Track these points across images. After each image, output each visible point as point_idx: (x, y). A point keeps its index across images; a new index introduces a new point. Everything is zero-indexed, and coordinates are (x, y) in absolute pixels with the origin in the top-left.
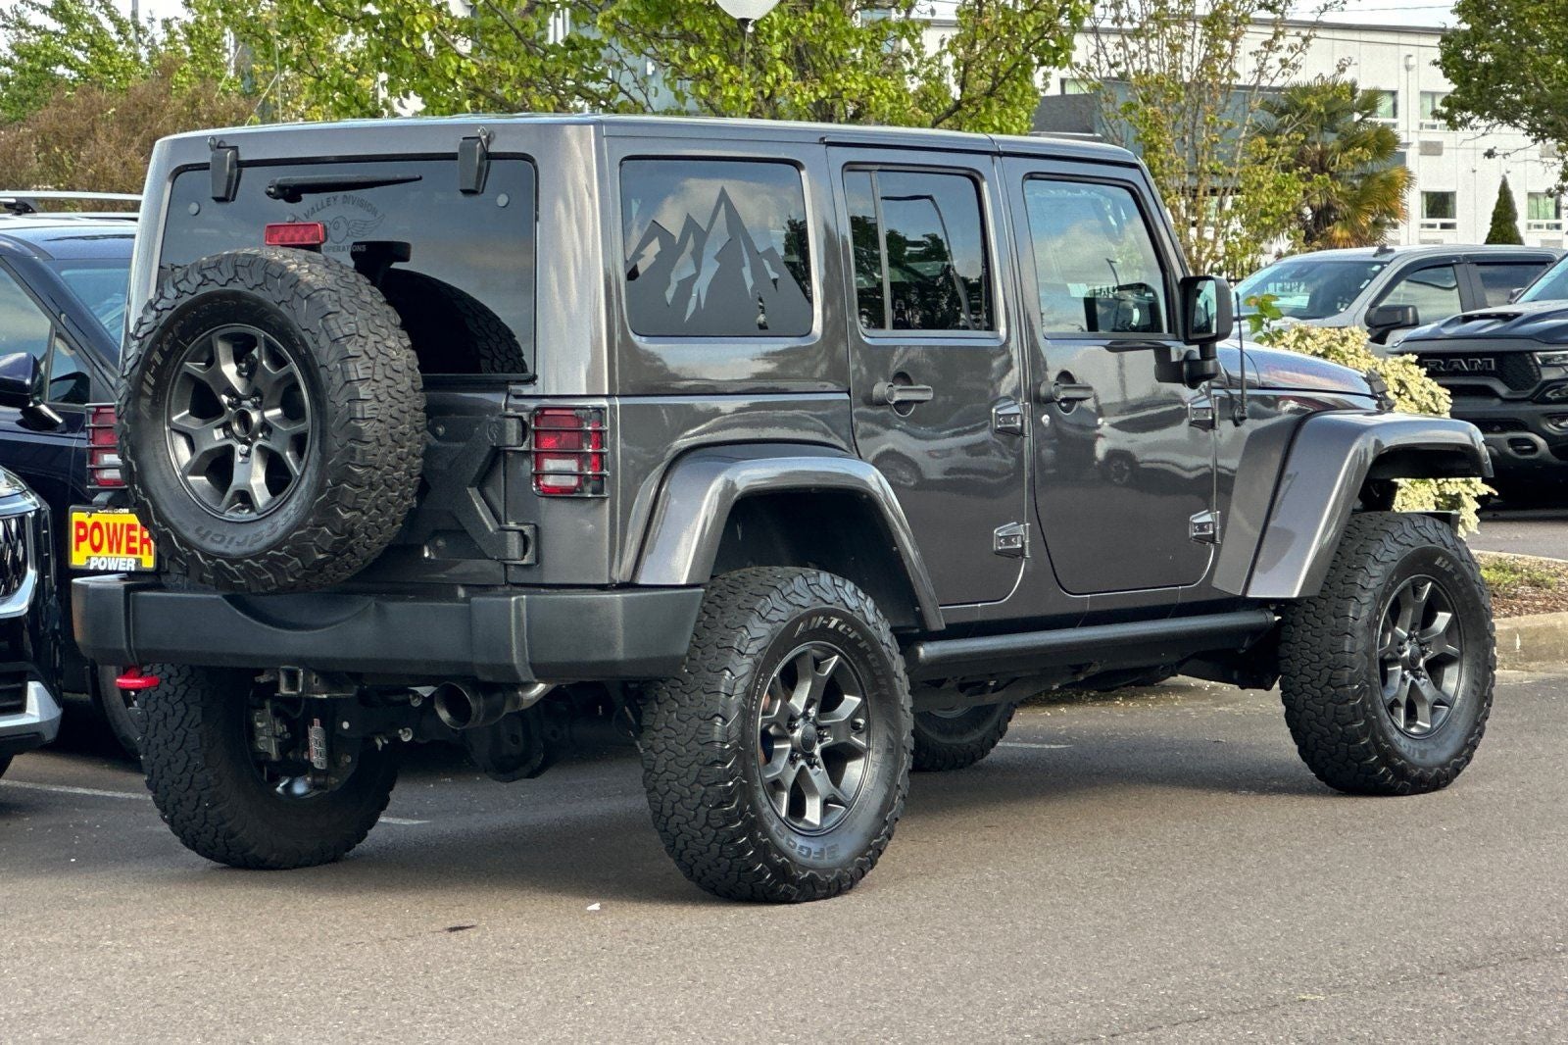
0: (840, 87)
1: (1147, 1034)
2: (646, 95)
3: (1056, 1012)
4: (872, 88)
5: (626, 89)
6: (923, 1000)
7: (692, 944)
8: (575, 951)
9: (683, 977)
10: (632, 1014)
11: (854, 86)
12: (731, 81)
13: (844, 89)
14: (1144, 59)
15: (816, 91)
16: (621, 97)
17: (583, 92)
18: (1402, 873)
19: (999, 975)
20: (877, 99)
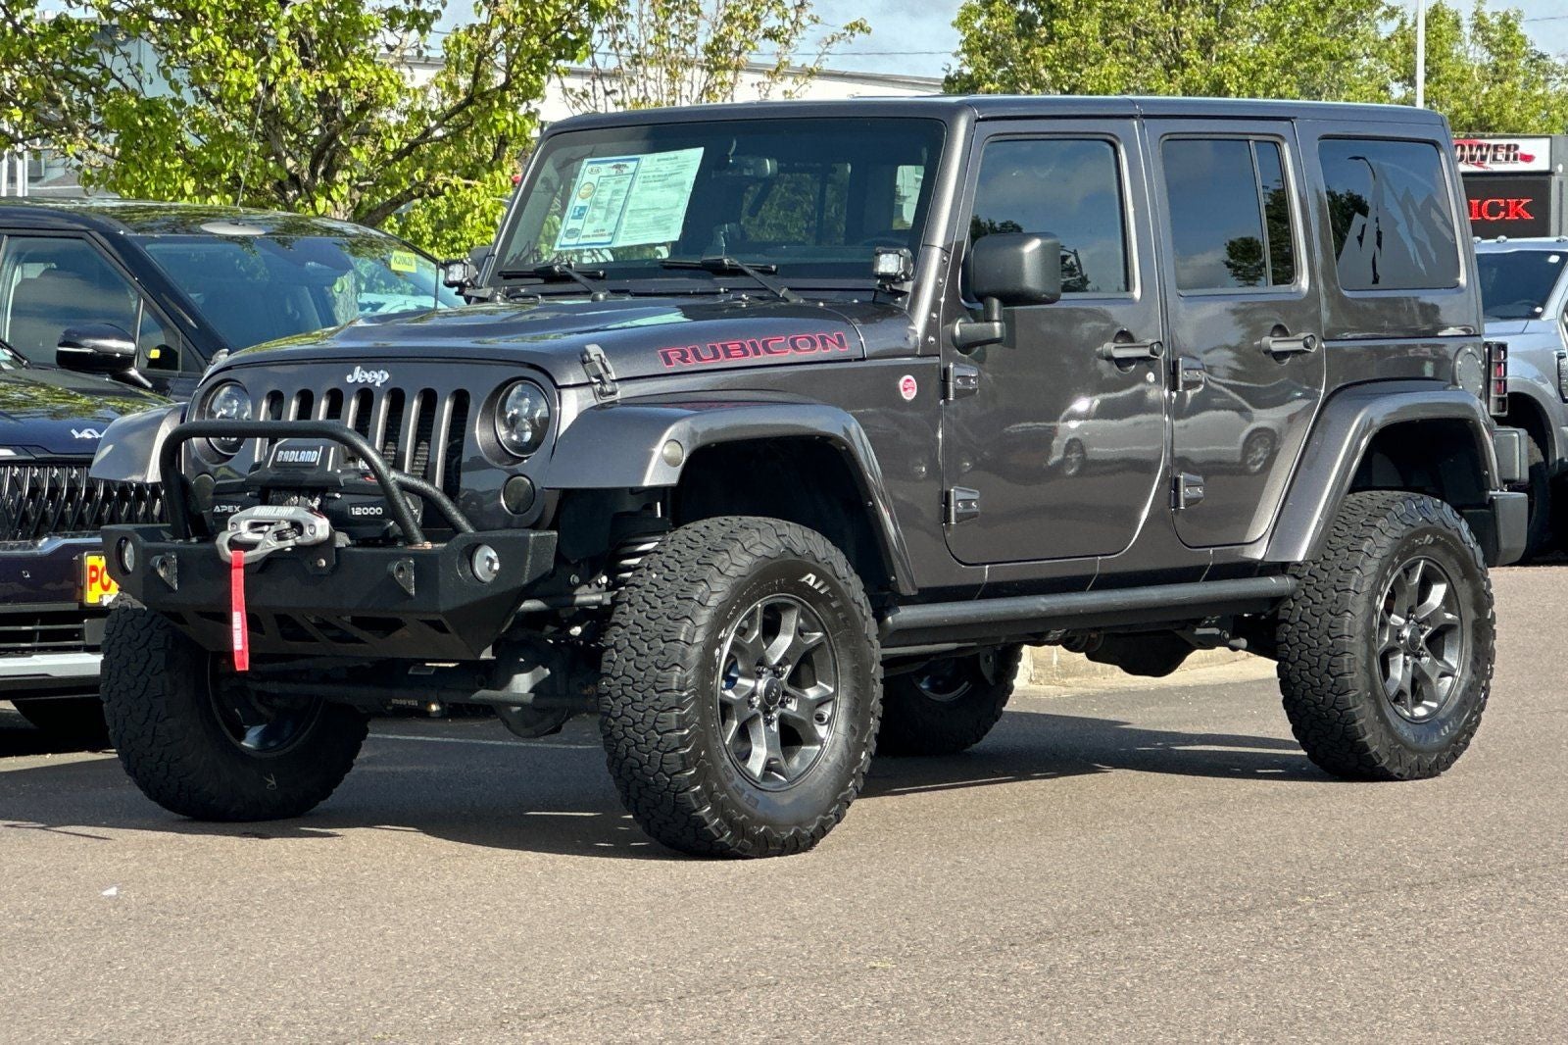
0: (348, 77)
1: (716, 997)
2: (140, 82)
3: (618, 977)
4: (380, 79)
5: (119, 75)
6: (476, 966)
7: (224, 916)
8: (99, 922)
9: (219, 944)
10: (168, 977)
11: (362, 75)
12: (234, 66)
13: (352, 78)
14: (642, 87)
15: (322, 79)
16: (113, 84)
17: (72, 76)
18: (961, 858)
19: (553, 945)
20: (386, 90)
